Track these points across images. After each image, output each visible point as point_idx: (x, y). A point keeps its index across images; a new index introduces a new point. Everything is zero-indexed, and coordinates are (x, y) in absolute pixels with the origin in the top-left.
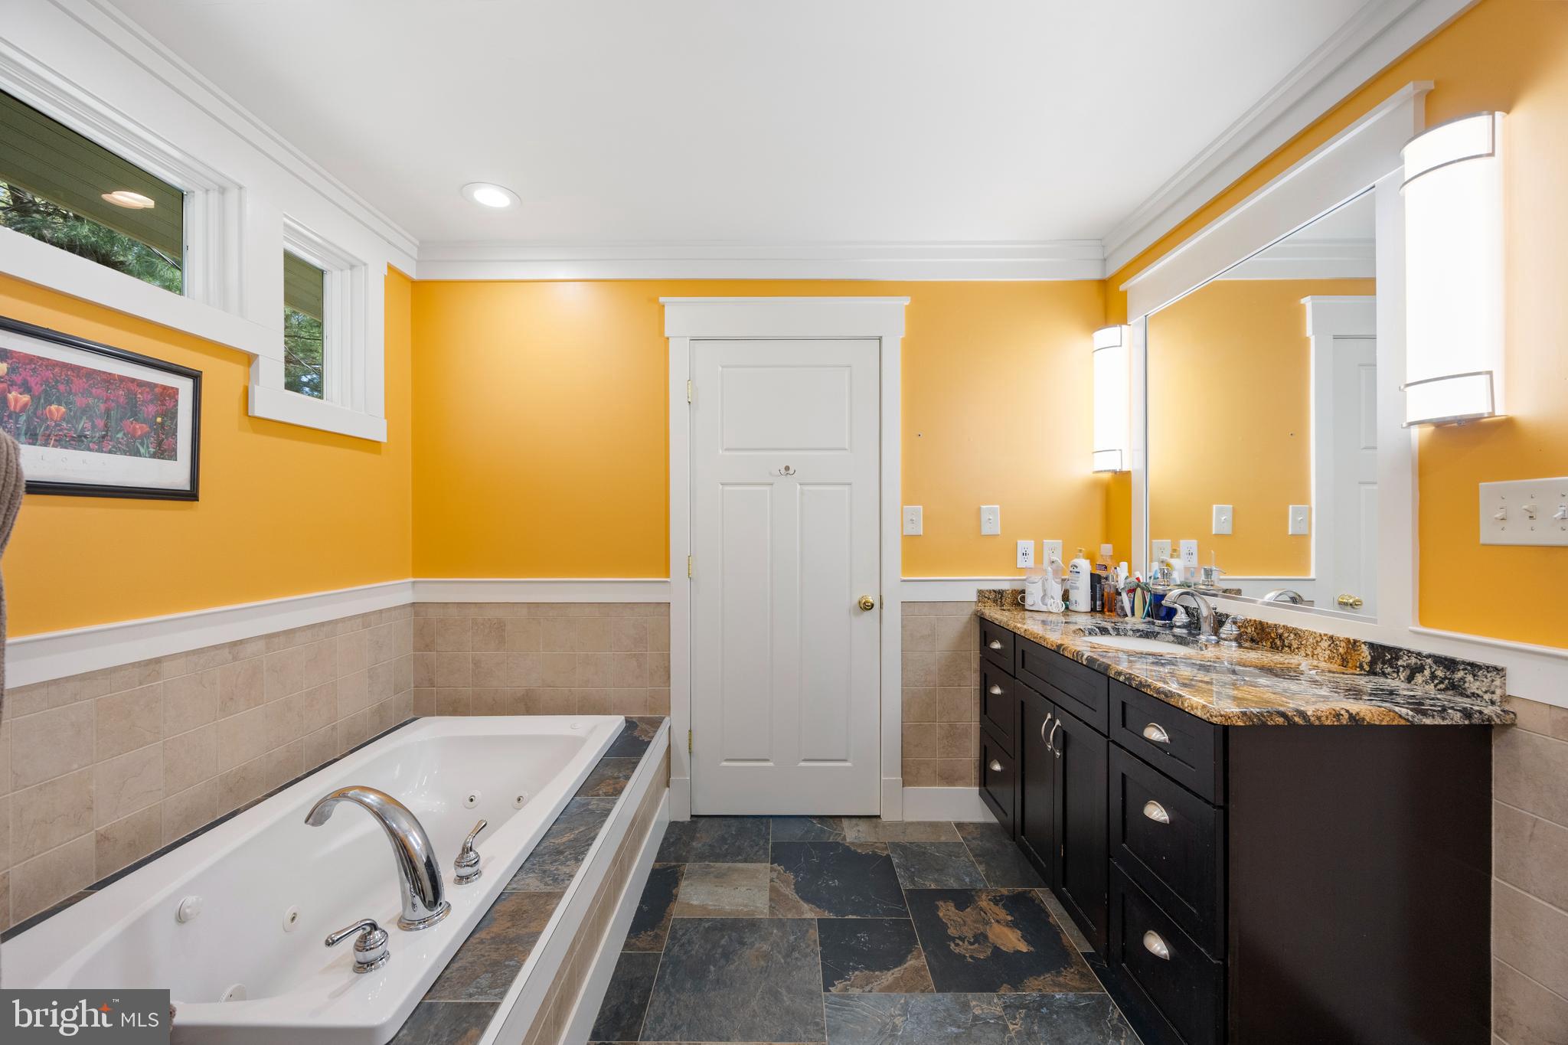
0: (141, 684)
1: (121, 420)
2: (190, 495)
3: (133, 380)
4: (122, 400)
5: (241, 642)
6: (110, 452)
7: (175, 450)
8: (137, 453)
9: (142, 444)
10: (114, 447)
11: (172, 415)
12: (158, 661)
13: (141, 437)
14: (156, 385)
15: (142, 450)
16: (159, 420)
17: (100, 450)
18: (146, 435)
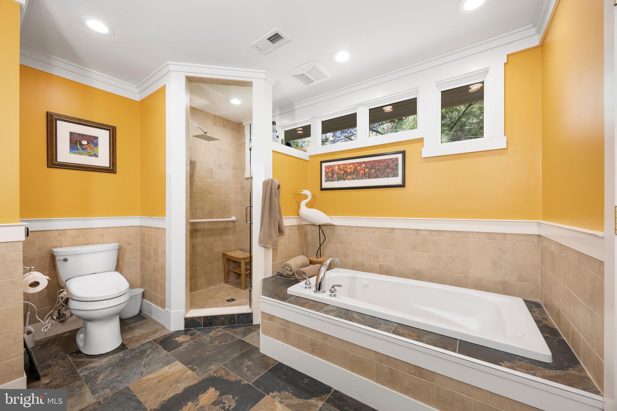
0: (389, 234)
1: (385, 169)
2: (403, 186)
3: (387, 159)
4: (385, 165)
5: (419, 230)
6: (383, 178)
7: (398, 174)
8: (389, 177)
9: (390, 174)
10: (384, 176)
11: (397, 165)
12: (393, 229)
13: (390, 173)
14: (393, 159)
15: (390, 176)
16: (394, 167)
17: (381, 178)
18: (391, 172)
